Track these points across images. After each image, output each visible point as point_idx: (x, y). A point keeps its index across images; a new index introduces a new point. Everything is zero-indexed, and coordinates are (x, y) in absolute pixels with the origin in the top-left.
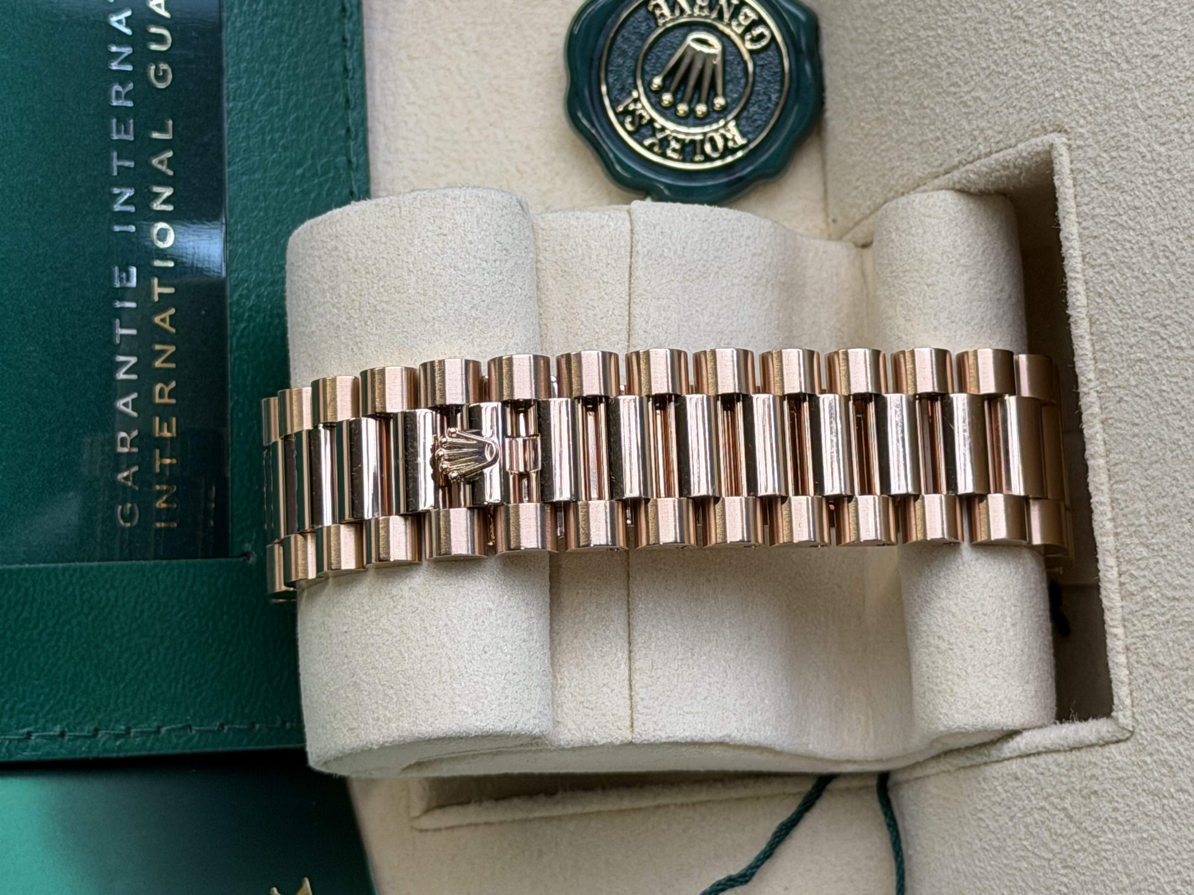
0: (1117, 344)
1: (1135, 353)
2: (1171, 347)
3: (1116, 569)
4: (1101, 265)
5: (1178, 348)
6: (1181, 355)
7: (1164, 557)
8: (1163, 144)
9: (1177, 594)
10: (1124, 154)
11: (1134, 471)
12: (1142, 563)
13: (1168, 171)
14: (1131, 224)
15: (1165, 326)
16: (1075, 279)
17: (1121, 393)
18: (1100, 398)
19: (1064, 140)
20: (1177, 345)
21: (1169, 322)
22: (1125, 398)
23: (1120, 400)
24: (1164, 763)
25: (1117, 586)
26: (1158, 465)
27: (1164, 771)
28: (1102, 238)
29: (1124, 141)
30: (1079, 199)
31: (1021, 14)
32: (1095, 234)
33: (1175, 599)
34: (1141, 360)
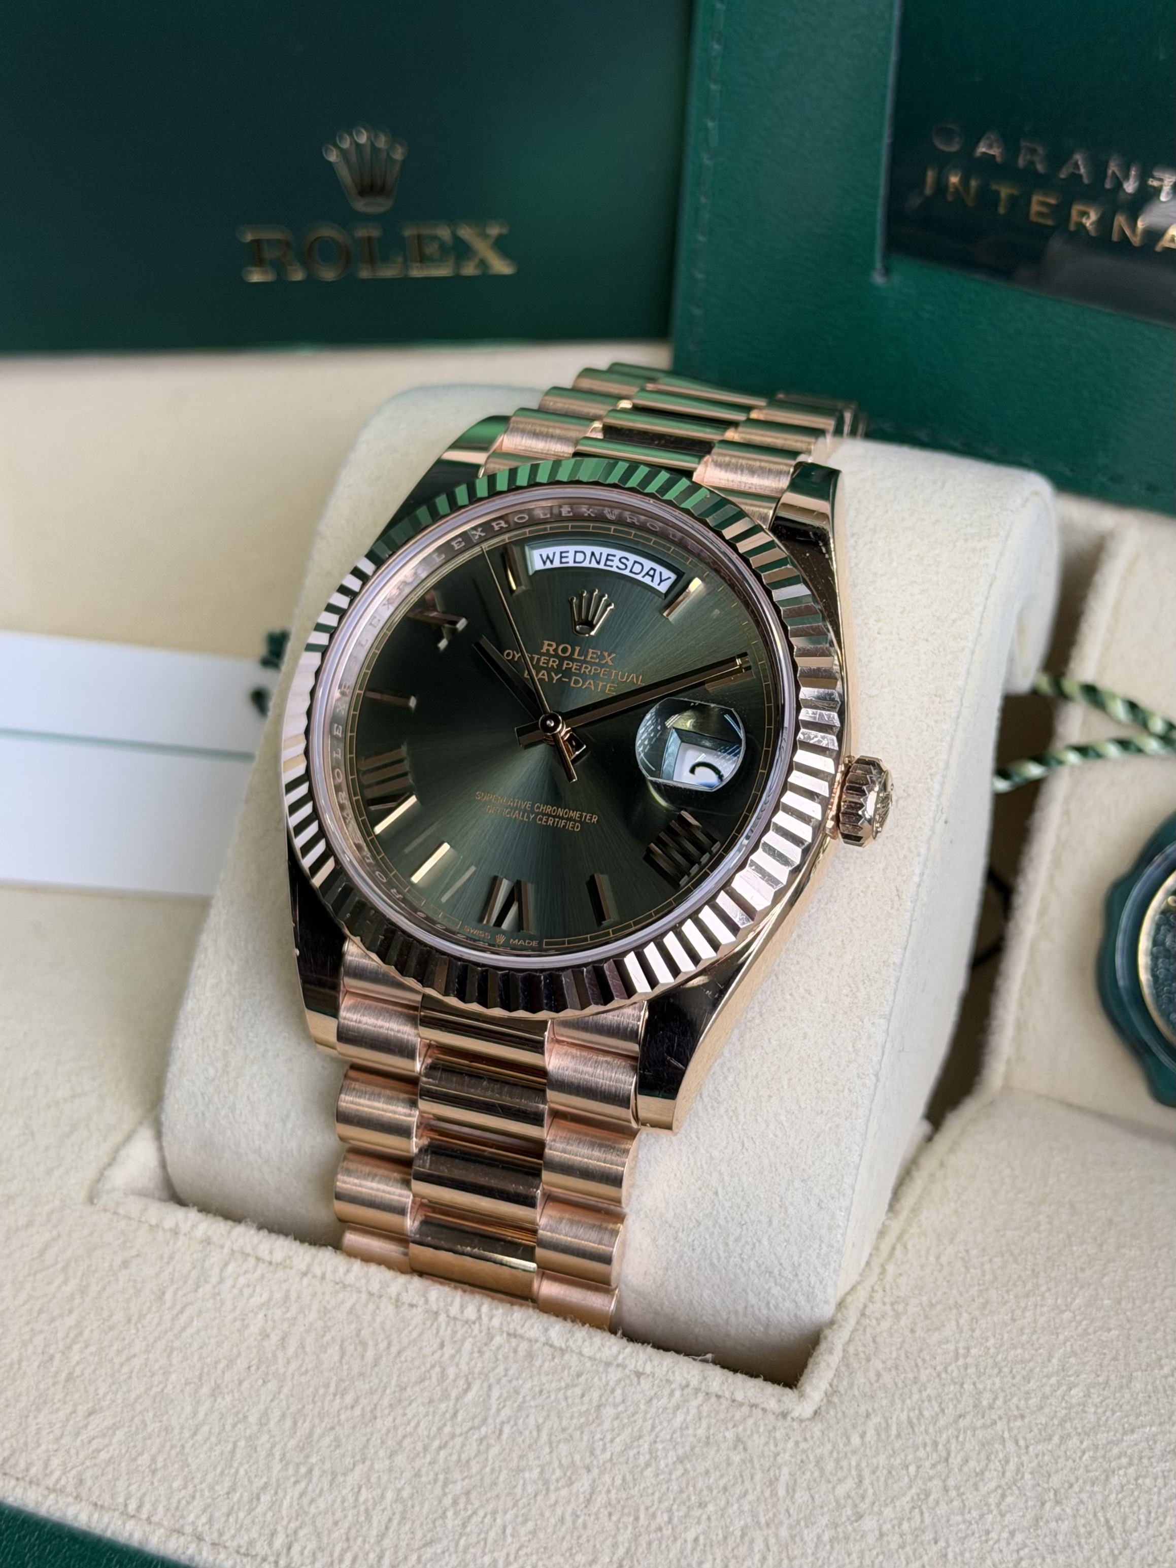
0: (506, 1370)
1: (481, 1387)
2: (453, 1436)
3: (267, 1258)
4: (613, 1391)
5: (446, 1443)
6: (436, 1444)
7: (235, 1320)
8: (696, 1540)
9: (183, 1319)
10: (721, 1483)
11: (353, 1326)
12: (247, 1292)
13: (660, 1529)
14: (631, 1453)
15: (481, 1440)
16: (619, 1352)
17: (448, 1351)
18: (467, 1322)
19: (795, 1414)
20: (451, 1444)
21: (482, 1448)
22: (439, 1353)
23: (442, 1345)
24: (29, 1224)
25: (248, 1249)
26: (337, 1358)
27: (22, 1221)
28: (643, 1407)
29: (738, 1490)
30: (713, 1399)
31: (999, 1426)
32: (654, 1402)
33: (182, 1311)
34: (466, 1391)
